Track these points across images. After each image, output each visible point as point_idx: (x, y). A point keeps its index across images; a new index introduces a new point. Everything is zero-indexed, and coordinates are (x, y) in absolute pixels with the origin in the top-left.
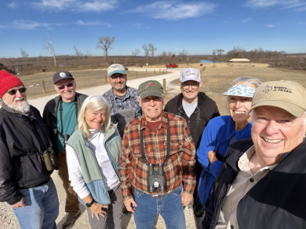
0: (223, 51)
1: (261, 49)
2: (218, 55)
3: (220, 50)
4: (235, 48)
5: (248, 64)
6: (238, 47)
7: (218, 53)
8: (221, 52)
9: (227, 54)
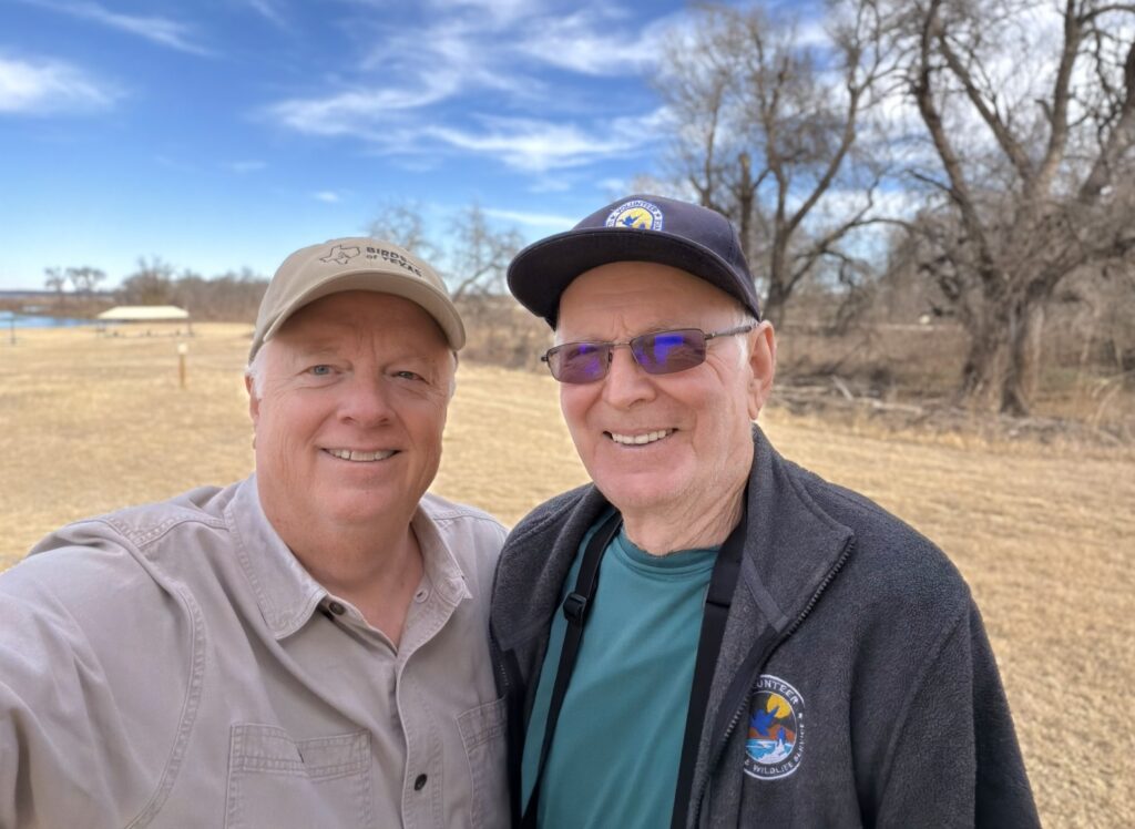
0: (99, 274)
1: (247, 272)
2: (78, 294)
3: (85, 272)
4: (142, 263)
5: (183, 329)
6: (157, 260)
7: (74, 281)
8: (91, 277)
9: (123, 288)
